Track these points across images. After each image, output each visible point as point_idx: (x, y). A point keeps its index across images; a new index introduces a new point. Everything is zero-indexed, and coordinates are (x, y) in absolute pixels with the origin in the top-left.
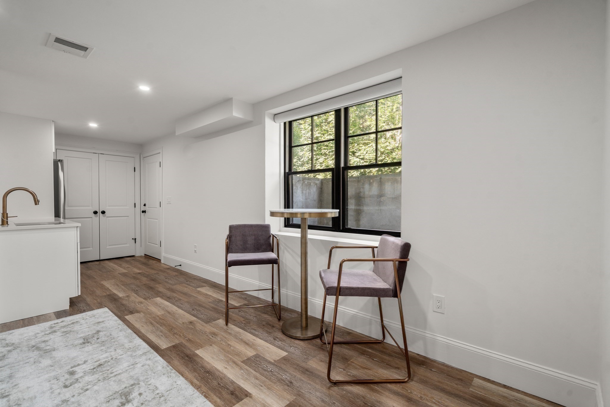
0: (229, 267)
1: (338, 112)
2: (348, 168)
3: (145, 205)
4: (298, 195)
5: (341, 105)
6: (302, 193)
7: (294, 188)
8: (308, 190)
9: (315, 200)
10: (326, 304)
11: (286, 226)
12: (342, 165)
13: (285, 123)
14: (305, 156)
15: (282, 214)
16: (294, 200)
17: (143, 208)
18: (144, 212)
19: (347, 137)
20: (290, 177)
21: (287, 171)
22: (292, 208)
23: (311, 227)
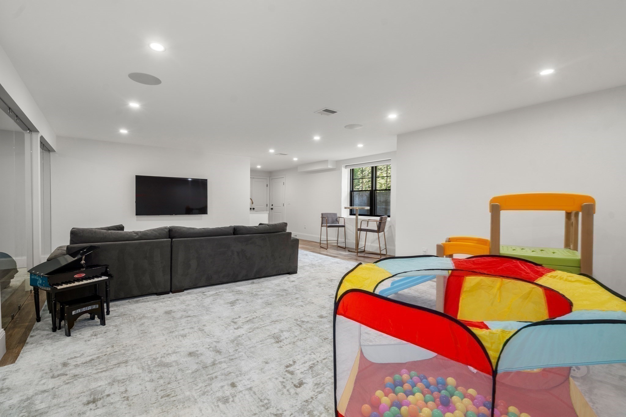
0: (329, 227)
1: (372, 167)
2: (376, 190)
3: (272, 205)
4: (357, 200)
5: (374, 165)
6: (359, 200)
7: (354, 197)
8: (361, 198)
9: (365, 203)
10: (366, 244)
11: (350, 215)
12: (374, 189)
13: (350, 169)
14: (366, 170)
15: (349, 208)
16: (354, 203)
17: (272, 207)
18: (272, 209)
19: (376, 177)
20: (352, 193)
21: (351, 190)
22: (353, 206)
23: (360, 215)
